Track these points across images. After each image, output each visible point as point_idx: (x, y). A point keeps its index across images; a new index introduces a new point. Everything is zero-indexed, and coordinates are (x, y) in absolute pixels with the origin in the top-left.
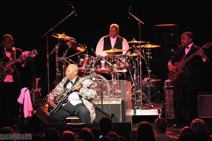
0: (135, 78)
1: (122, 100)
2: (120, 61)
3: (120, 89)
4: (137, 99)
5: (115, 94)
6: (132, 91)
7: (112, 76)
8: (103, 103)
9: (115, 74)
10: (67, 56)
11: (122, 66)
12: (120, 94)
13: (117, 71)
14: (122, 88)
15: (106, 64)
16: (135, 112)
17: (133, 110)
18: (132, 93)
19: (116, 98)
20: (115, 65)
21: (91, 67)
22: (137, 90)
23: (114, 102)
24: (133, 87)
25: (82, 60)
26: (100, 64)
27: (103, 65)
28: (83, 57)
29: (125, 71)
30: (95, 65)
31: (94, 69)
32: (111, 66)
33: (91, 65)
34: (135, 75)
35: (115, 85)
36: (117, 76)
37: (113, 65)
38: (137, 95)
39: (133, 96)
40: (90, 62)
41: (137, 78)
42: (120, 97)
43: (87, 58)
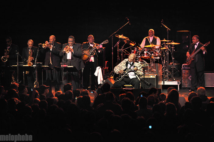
0: (164, 63)
1: (156, 75)
2: (156, 52)
3: (155, 69)
4: (165, 75)
5: (152, 72)
6: (163, 70)
7: (151, 61)
8: (145, 77)
9: (152, 59)
10: (124, 48)
11: (157, 55)
12: (155, 72)
13: (154, 58)
14: (156, 68)
15: (147, 53)
16: (164, 83)
17: (162, 82)
18: (162, 71)
19: (153, 74)
20: (153, 54)
21: (138, 55)
22: (165, 69)
23: (151, 77)
24: (163, 68)
25: (133, 51)
26: (144, 53)
27: (145, 54)
28: (134, 49)
29: (158, 58)
30: (141, 54)
31: (140, 57)
32: (150, 55)
33: (138, 54)
34: (164, 60)
35: (152, 66)
36: (153, 61)
37: (151, 54)
38: (166, 73)
39: (163, 73)
40: (137, 52)
41: (166, 63)
42: (155, 74)
43: (136, 50)
